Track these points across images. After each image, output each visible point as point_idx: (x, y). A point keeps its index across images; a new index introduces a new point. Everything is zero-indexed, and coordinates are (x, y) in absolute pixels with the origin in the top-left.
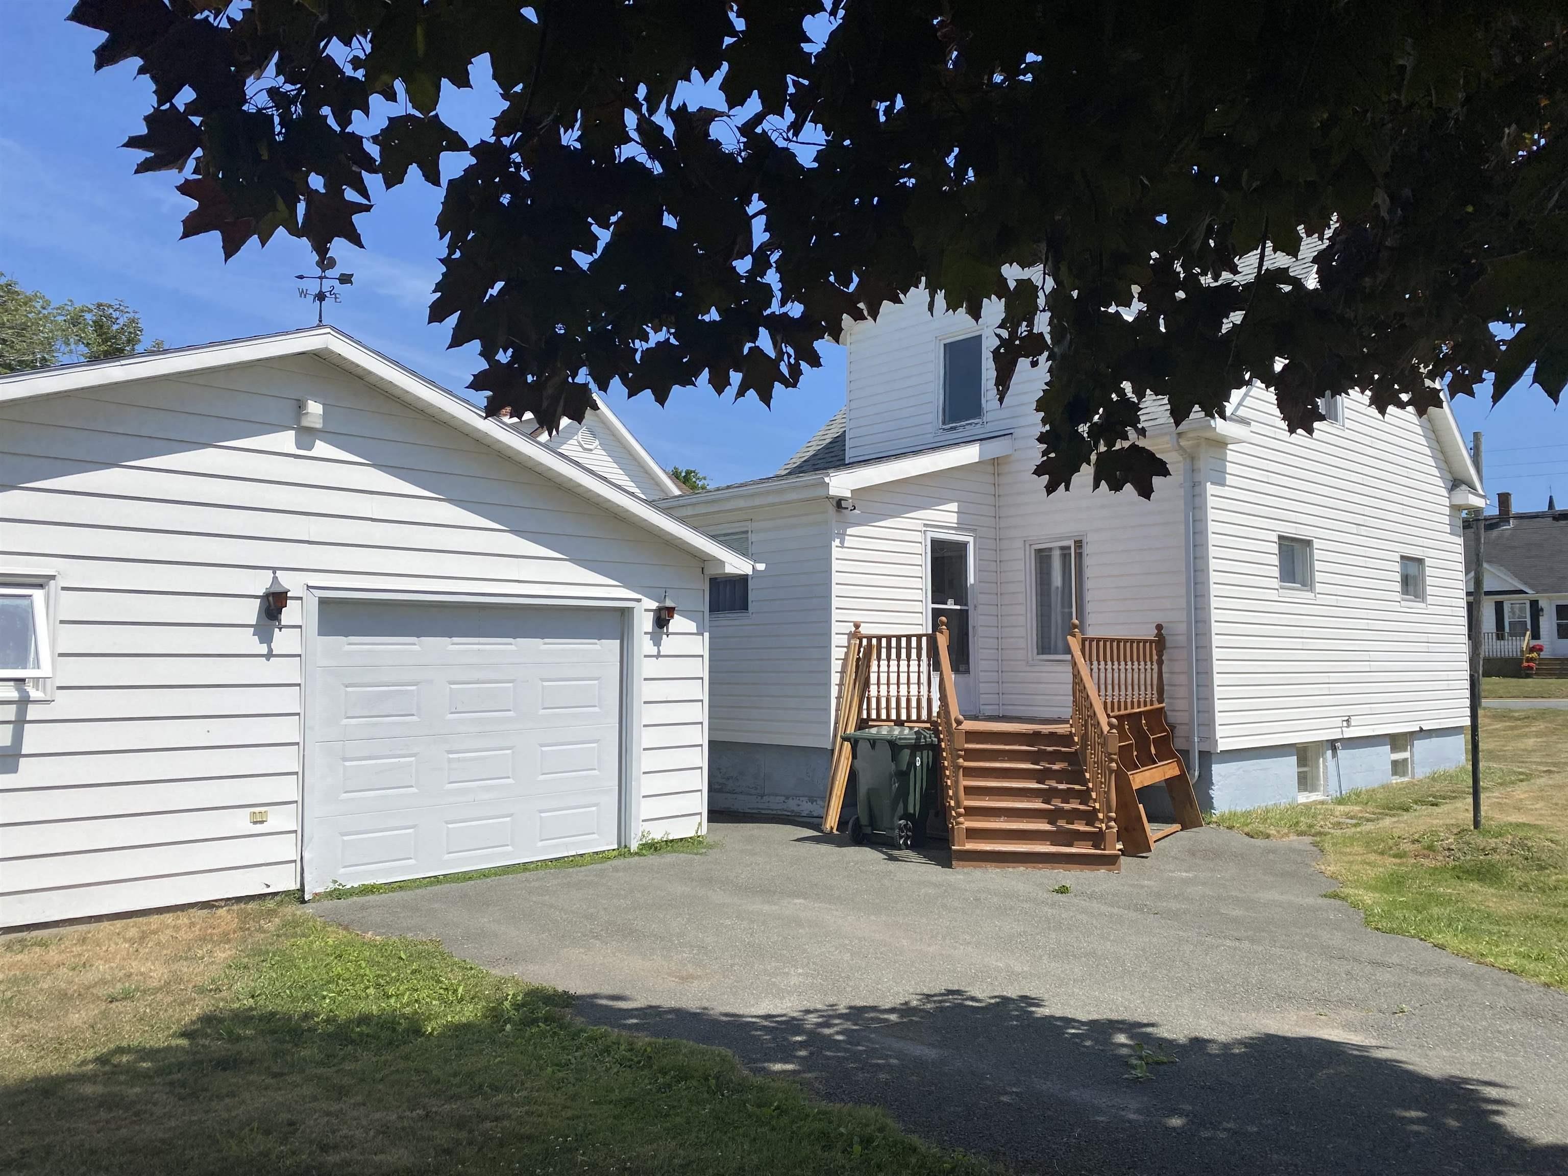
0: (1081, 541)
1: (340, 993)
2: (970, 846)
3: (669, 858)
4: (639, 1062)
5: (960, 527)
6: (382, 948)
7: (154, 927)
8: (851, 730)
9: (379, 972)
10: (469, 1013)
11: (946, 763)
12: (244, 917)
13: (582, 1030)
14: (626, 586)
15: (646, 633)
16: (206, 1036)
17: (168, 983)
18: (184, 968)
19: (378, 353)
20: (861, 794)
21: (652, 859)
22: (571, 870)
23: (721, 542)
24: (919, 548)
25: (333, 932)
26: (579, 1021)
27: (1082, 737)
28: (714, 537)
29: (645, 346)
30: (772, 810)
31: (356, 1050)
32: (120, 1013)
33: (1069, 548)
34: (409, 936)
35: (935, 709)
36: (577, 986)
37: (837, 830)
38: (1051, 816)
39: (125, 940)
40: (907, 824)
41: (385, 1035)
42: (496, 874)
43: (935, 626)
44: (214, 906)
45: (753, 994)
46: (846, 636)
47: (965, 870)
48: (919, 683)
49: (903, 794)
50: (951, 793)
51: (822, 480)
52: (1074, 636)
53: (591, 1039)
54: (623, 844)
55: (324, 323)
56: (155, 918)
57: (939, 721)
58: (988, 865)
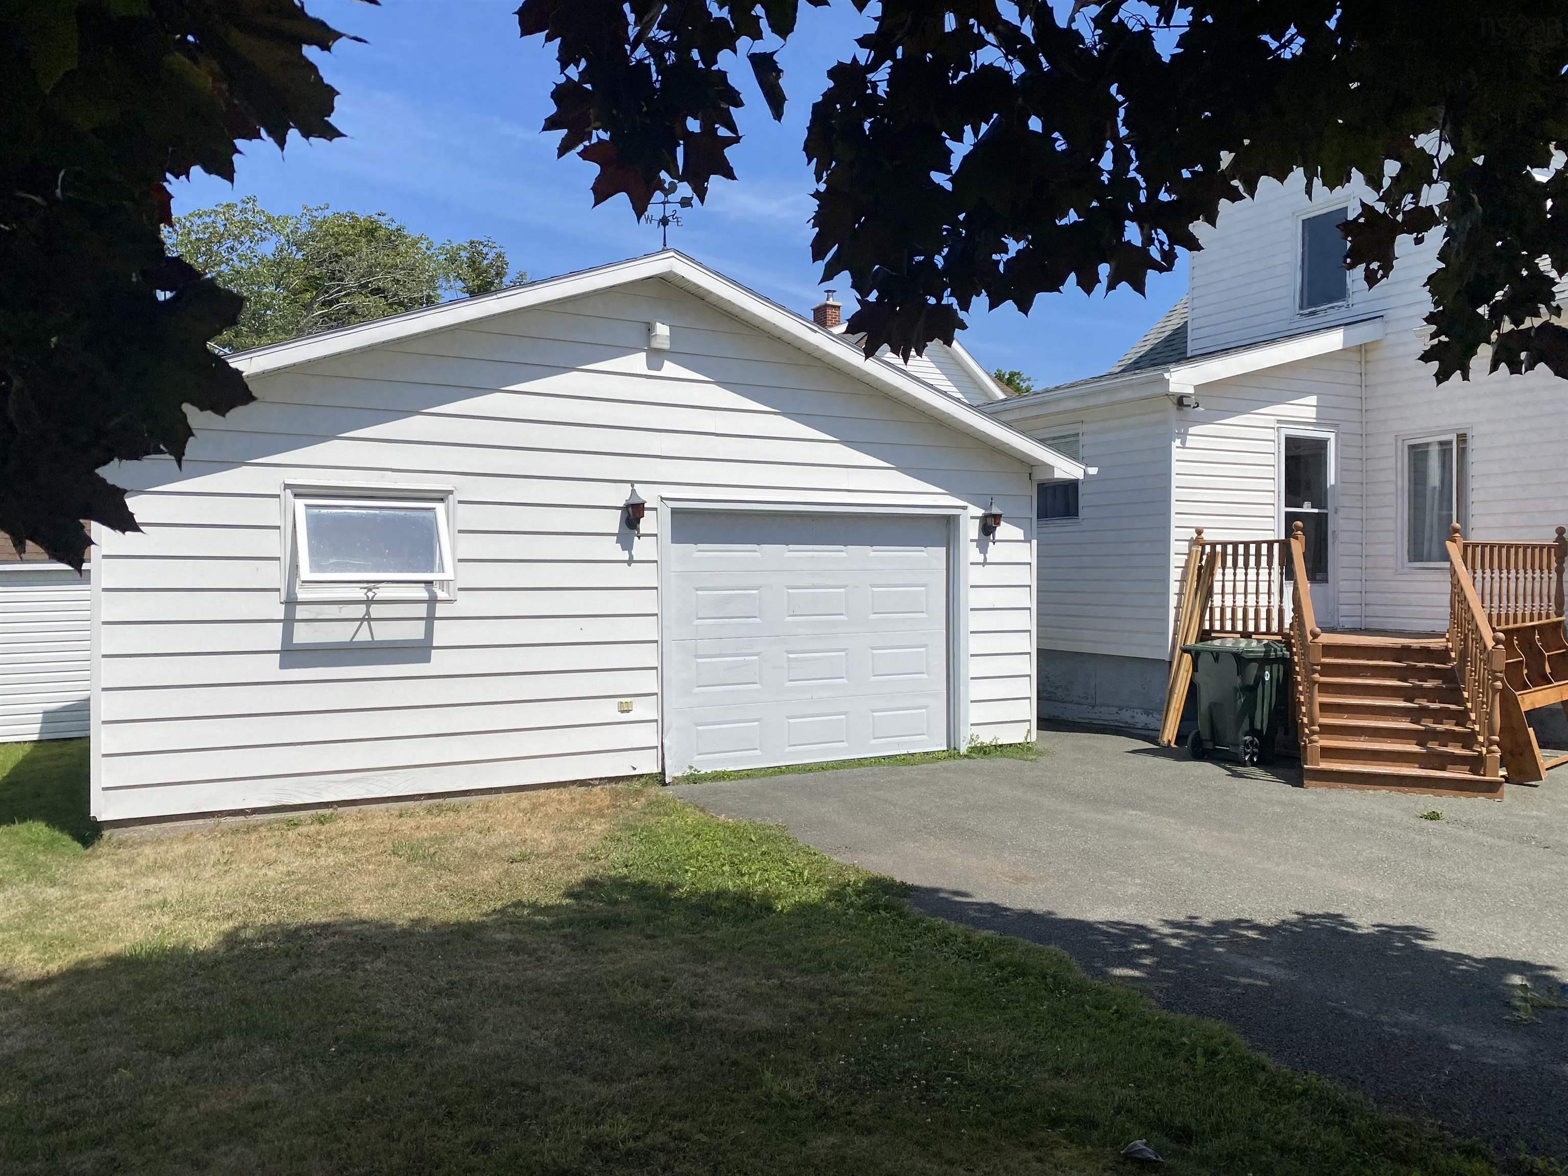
0: (1465, 435)
1: (700, 868)
2: (1324, 765)
3: (1002, 762)
4: (976, 955)
5: (1319, 423)
6: (734, 831)
7: (542, 800)
8: (1191, 641)
9: (732, 852)
10: (814, 894)
11: (1299, 679)
12: (616, 795)
13: (920, 920)
14: (952, 493)
15: (972, 541)
16: (590, 897)
17: (556, 850)
18: (570, 838)
19: (717, 273)
20: (1202, 708)
21: (981, 762)
22: (903, 768)
23: (1050, 446)
24: (1270, 447)
25: (692, 813)
26: (917, 911)
27: (1461, 652)
28: (1042, 441)
29: (1005, 257)
30: (1105, 720)
31: (716, 921)
32: (520, 872)
33: (1451, 442)
34: (758, 820)
35: (1288, 621)
36: (913, 878)
37: (1175, 744)
38: (1421, 737)
39: (520, 811)
40: (1253, 740)
41: (741, 909)
42: (833, 768)
43: (1289, 532)
44: (590, 784)
45: (1088, 899)
46: (1187, 543)
47: (1318, 790)
48: (1269, 593)
49: (1249, 709)
50: (1304, 709)
51: (1161, 377)
52: (1455, 541)
53: (929, 929)
54: (952, 746)
55: (668, 247)
56: (542, 793)
57: (1292, 633)
58: (1345, 786)
